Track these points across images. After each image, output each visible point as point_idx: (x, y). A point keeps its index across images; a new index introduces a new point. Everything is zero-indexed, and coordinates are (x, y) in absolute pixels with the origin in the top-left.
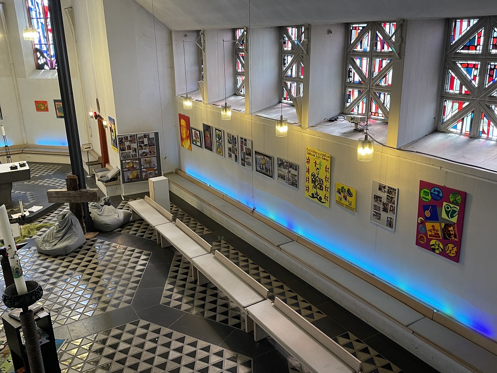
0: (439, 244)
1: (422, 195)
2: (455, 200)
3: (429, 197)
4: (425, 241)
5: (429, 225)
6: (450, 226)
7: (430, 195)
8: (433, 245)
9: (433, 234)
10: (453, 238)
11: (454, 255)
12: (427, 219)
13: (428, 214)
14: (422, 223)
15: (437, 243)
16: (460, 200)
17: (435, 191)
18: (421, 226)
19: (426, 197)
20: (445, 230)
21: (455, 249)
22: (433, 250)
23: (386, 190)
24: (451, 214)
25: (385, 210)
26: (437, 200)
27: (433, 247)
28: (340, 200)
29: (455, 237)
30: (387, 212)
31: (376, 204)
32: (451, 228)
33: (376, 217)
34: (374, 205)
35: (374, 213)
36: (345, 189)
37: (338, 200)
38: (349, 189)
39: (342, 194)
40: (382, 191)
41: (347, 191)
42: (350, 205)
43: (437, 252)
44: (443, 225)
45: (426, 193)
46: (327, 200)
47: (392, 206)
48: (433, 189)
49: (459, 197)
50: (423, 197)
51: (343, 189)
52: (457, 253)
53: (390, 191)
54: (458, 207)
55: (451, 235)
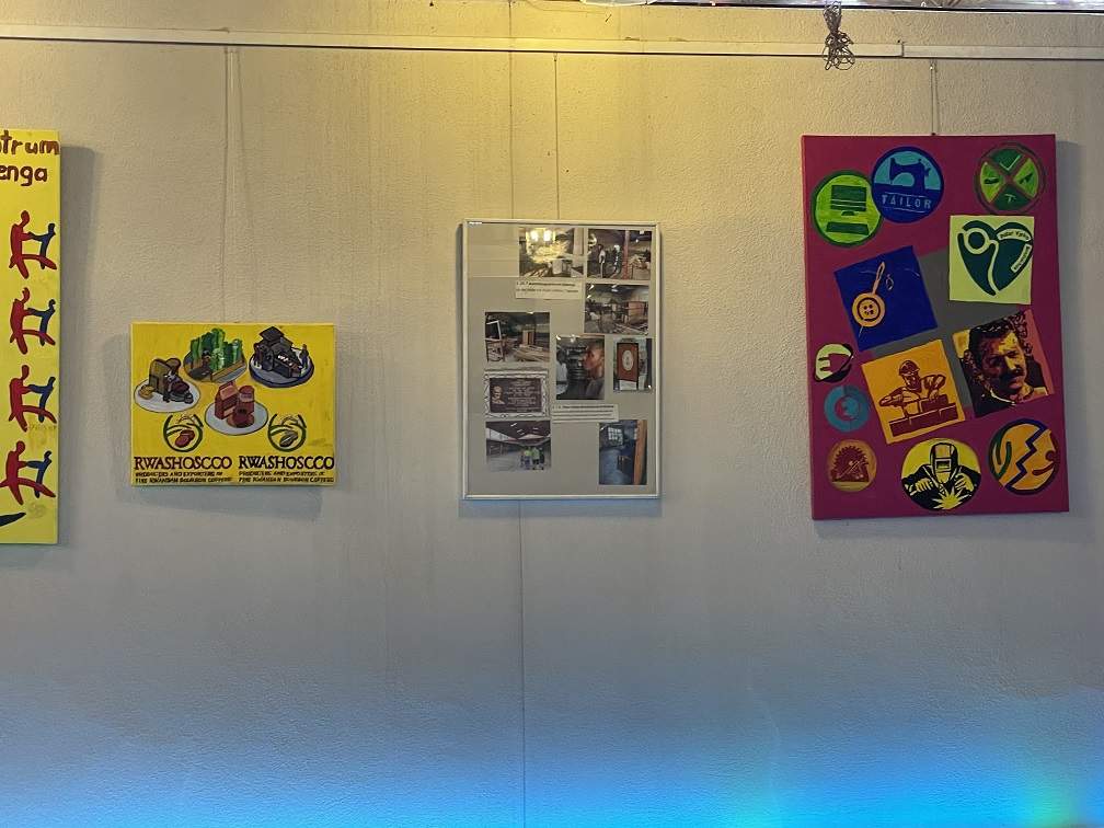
0: (954, 456)
1: (824, 215)
2: (1010, 187)
3: (870, 216)
4: (872, 473)
5: (882, 374)
6: (1002, 334)
7: (870, 201)
8: (921, 474)
9: (913, 409)
10: (1026, 389)
11: (1044, 477)
12: (869, 342)
13: (869, 309)
14: (844, 372)
15: (944, 453)
16: (1036, 177)
17: (896, 170)
18: (838, 391)
19: (851, 219)
20: (980, 368)
21: (1045, 444)
22: (926, 504)
24: (990, 267)
25: (581, 384)
26: (917, 217)
27: (922, 484)
28: (186, 438)
29: (1035, 379)
30: (596, 395)
31: (509, 368)
32: (1010, 342)
33: (515, 458)
34: (493, 382)
35: (496, 436)
36: (228, 348)
37: (163, 451)
38: (273, 336)
39: (204, 393)
40: (550, 274)
41: (248, 351)
42: (284, 446)
43: (950, 501)
44: (962, 341)
45: (848, 199)
46: (39, 488)
47: (634, 345)
48: (887, 164)
49: (1029, 167)
50: (833, 227)
51: (208, 352)
52: (1058, 458)
53: (611, 256)
54: (1029, 222)
55: (1008, 376)
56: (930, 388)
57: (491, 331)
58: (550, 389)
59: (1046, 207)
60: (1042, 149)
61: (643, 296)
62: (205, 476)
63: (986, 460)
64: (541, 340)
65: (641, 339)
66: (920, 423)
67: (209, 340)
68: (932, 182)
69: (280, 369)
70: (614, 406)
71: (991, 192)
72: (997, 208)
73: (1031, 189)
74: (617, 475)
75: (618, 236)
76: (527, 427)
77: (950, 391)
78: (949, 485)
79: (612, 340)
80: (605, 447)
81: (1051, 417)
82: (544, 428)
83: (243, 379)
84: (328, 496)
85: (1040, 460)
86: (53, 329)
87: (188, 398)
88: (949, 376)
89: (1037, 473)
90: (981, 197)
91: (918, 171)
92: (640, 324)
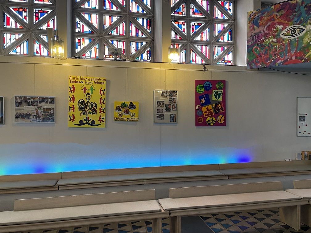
0: (213, 119)
1: (198, 90)
2: (220, 87)
3: (203, 90)
4: (203, 121)
5: (204, 109)
6: (219, 104)
7: (203, 88)
8: (208, 121)
9: (208, 113)
10: (221, 111)
11: (223, 121)
12: (203, 105)
13: (203, 101)
14: (199, 108)
15: (211, 118)
16: (223, 85)
17: (206, 84)
18: (199, 111)
19: (201, 90)
20: (216, 109)
21: (223, 118)
22: (209, 125)
23: (168, 94)
24: (217, 96)
25: (168, 110)
26: (208, 90)
27: (209, 122)
28: (121, 115)
29: (222, 110)
30: (170, 111)
32: (220, 105)
33: (160, 118)
34: (158, 109)
35: (158, 116)
36: (126, 104)
37: (118, 117)
38: (131, 103)
39: (123, 110)
40: (165, 96)
41: (128, 105)
42: (132, 116)
43: (212, 124)
44: (214, 105)
45: (201, 88)
46: (103, 121)
47: (174, 105)
48: (205, 84)
49: (222, 84)
50: (199, 91)
51: (123, 105)
52: (225, 119)
53: (172, 94)
54: (222, 91)
55: (219, 109)
56: (210, 111)
57: (157, 103)
58: (164, 110)
59: (224, 89)
60: (224, 82)
61: (175, 99)
62: (123, 120)
63: (216, 119)
64: (163, 104)
65: (175, 104)
66: (208, 115)
67: (124, 104)
68: (211, 86)
69: (132, 107)
70: (172, 112)
71: (218, 87)
72: (219, 89)
73: (222, 87)
74: (172, 120)
75: (173, 92)
76: (161, 115)
77: (212, 111)
78: (212, 122)
79: (172, 104)
80: (171, 117)
81: (224, 114)
82: (164, 115)
83: (128, 108)
84: (137, 123)
85: (223, 120)
86: (105, 102)
87: (121, 111)
88: (212, 110)
89: (222, 121)
90: (216, 88)
91: (209, 84)
92: (175, 102)
